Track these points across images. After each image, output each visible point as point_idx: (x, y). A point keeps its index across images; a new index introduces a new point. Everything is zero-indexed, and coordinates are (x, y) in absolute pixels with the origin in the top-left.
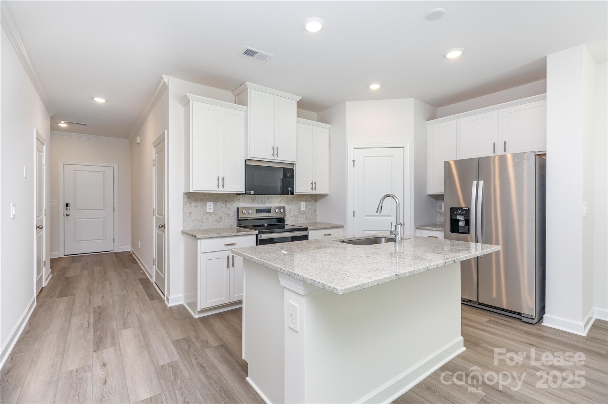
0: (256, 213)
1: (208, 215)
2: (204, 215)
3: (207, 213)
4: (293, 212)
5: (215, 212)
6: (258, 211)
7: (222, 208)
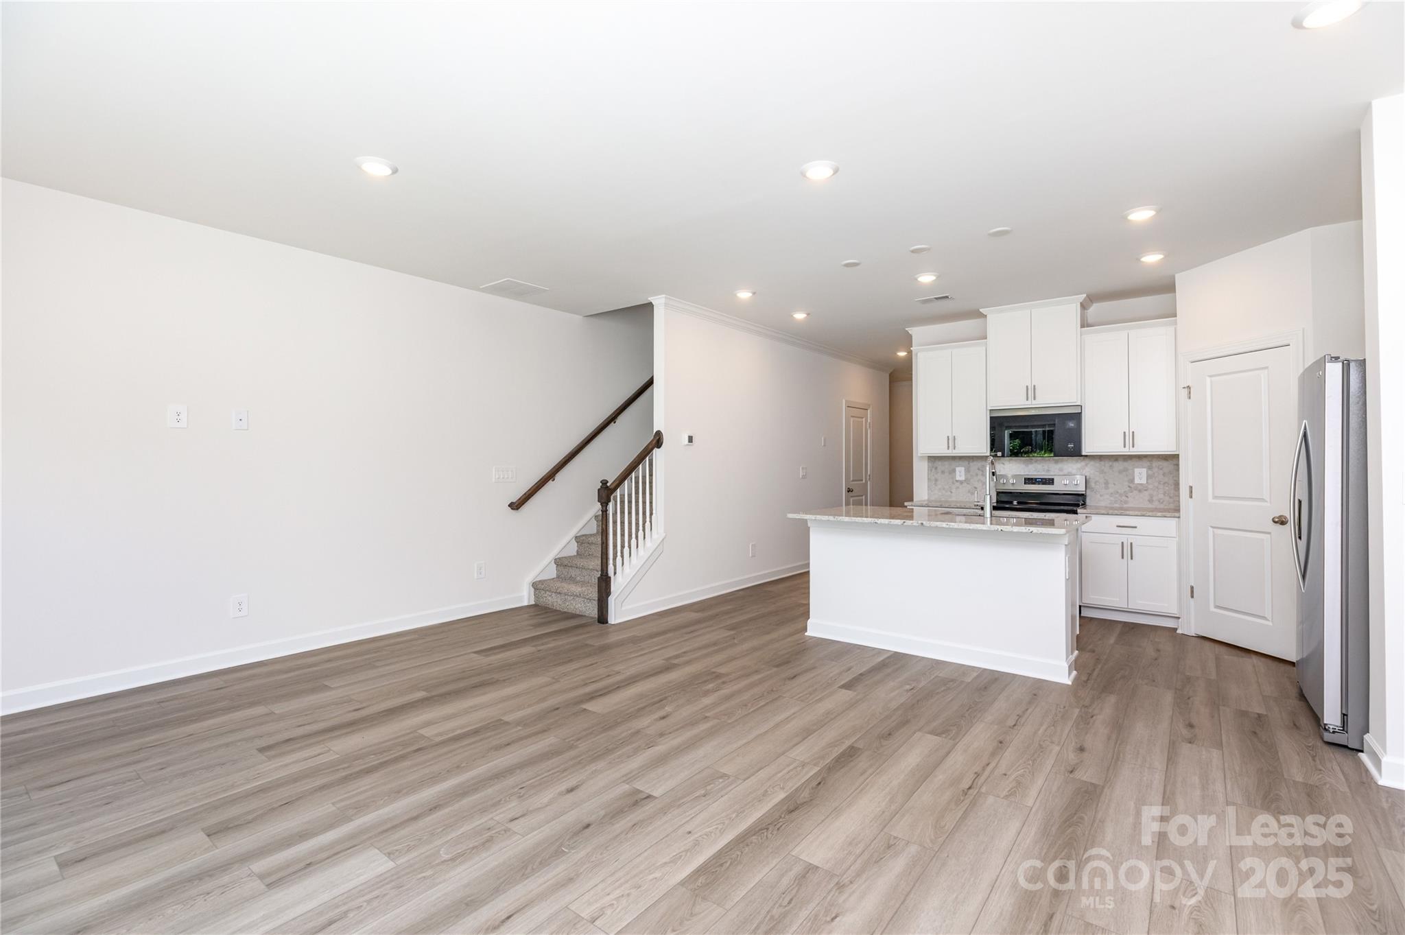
0: (1025, 483)
1: (958, 484)
2: (953, 483)
3: (957, 481)
4: (1113, 486)
5: (967, 481)
6: (1029, 481)
7: (977, 475)
